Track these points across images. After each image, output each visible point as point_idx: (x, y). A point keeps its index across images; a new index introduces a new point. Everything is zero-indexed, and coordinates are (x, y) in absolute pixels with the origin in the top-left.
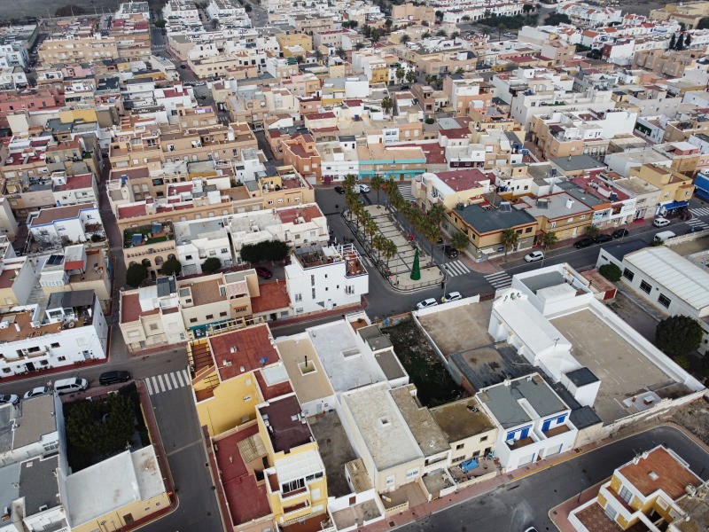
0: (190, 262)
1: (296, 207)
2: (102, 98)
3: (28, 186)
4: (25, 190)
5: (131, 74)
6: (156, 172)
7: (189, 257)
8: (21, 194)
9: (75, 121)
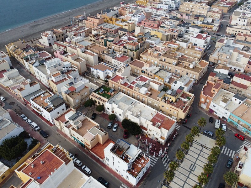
0: (108, 110)
1: (166, 116)
2: (172, 30)
3: (110, 53)
4: (108, 54)
5: (202, 23)
6: (146, 67)
7: (108, 109)
8: (105, 55)
9: (154, 35)
